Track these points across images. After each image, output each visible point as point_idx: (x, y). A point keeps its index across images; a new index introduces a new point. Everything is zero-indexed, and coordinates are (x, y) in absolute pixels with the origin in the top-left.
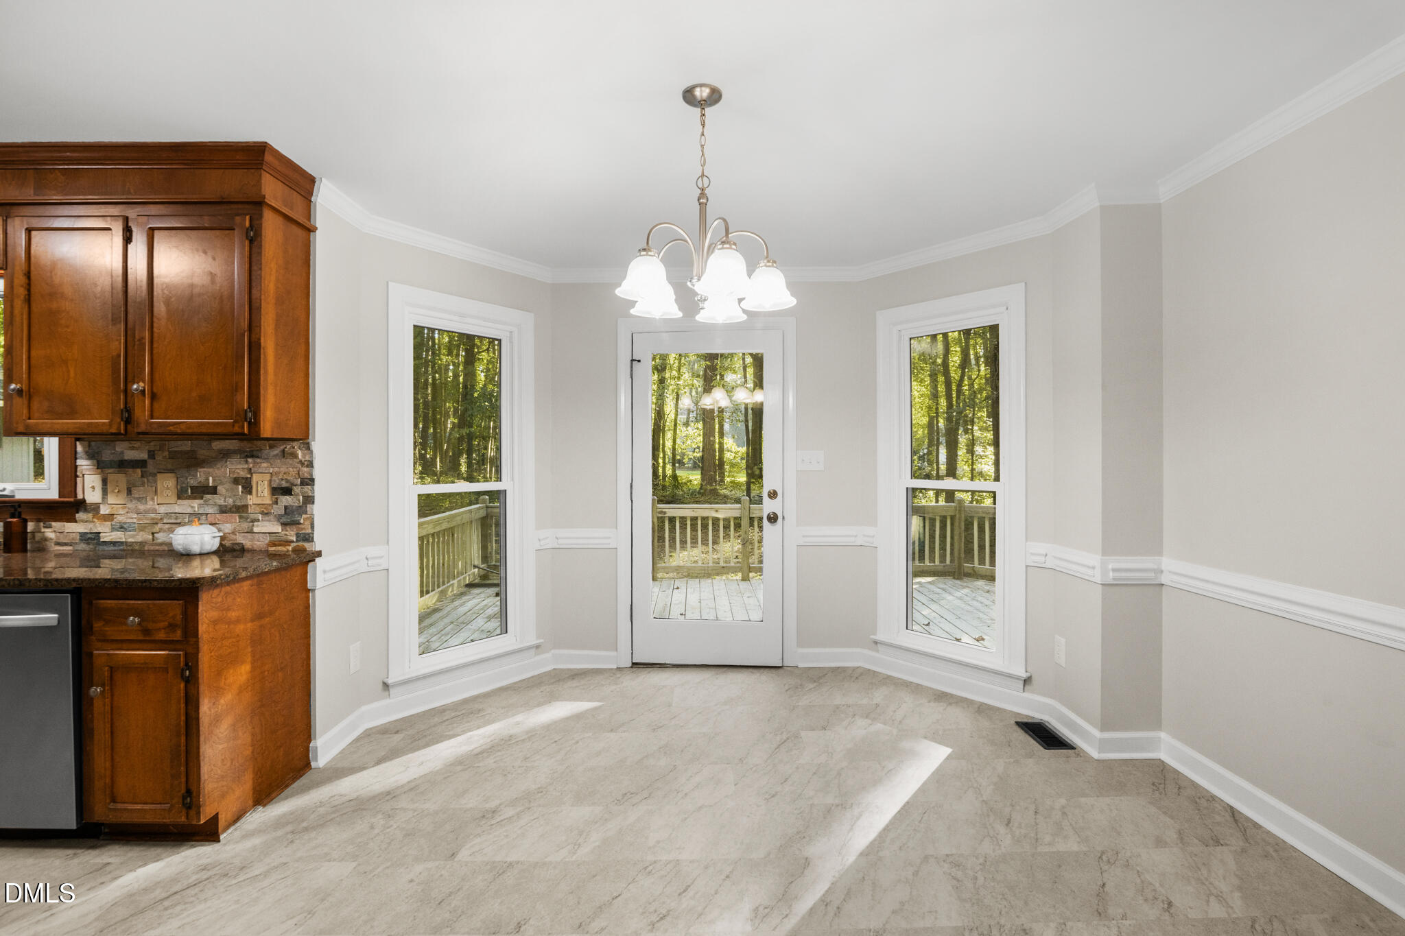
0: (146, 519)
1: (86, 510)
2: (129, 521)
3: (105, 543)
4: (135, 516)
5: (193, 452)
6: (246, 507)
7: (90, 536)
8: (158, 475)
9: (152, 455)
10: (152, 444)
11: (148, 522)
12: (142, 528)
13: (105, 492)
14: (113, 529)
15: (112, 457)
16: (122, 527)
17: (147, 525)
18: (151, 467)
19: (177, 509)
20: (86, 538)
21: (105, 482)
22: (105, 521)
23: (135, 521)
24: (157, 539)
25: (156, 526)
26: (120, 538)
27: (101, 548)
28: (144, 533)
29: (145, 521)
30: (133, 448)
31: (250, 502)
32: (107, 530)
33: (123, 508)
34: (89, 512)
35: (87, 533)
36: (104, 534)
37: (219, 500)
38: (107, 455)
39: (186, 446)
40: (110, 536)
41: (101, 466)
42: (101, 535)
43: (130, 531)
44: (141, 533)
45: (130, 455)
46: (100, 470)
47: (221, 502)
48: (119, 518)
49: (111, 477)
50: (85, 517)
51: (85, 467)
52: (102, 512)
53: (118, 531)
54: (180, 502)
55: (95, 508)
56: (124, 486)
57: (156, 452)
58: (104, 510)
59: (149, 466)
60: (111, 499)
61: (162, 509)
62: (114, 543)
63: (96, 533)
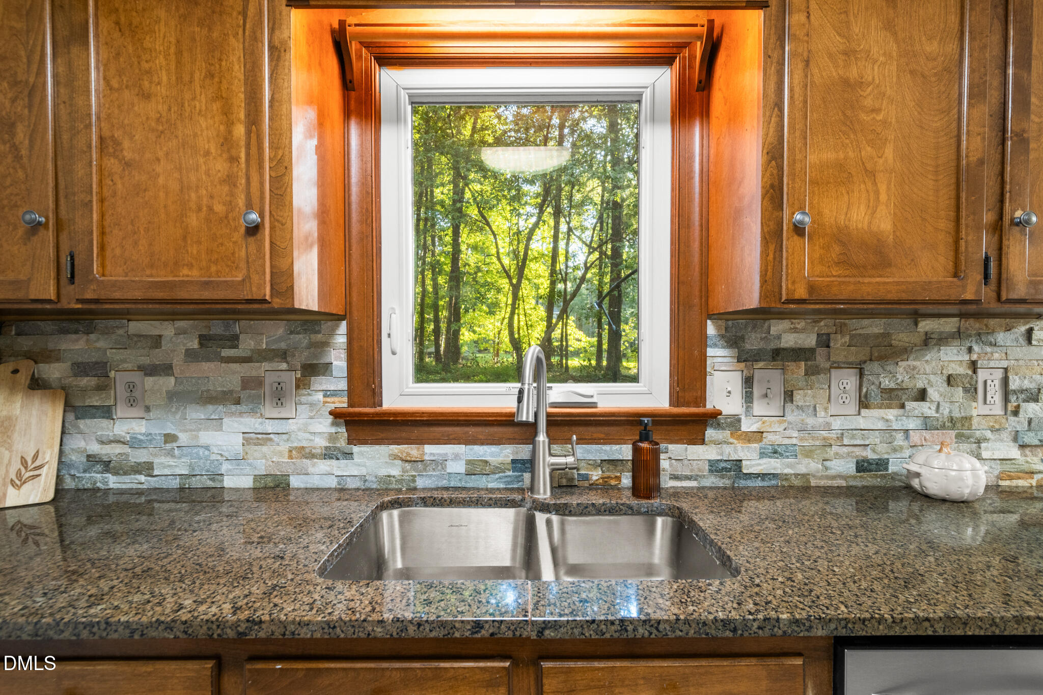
0: (813, 438)
1: (718, 426)
2: (786, 441)
3: (749, 476)
4: (795, 434)
5: (886, 335)
6: (968, 419)
7: (723, 465)
8: (833, 371)
9: (825, 342)
10: (822, 323)
11: (817, 443)
12: (808, 453)
13: (748, 398)
14: (762, 455)
15: (762, 345)
16: (775, 452)
17: (813, 448)
18: (820, 360)
19: (861, 423)
20: (715, 467)
21: (748, 382)
22: (749, 441)
23: (794, 441)
24: (831, 469)
25: (828, 450)
26: (774, 469)
27: (742, 483)
28: (810, 461)
29: (812, 442)
30: (795, 330)
31: (975, 413)
32: (755, 455)
33: (780, 423)
34: (724, 429)
35: (721, 460)
36: (748, 463)
37: (926, 409)
38: (753, 342)
39: (874, 327)
40: (760, 465)
41: (746, 358)
42: (743, 462)
43: (787, 457)
44: (806, 461)
45: (789, 340)
46: (742, 365)
47: (932, 413)
48: (769, 438)
49: (757, 375)
50: (721, 437)
51: (720, 360)
52: (744, 428)
53: (770, 457)
54: (864, 412)
55: (735, 423)
56: (778, 389)
57: (832, 336)
58: (747, 426)
59: (818, 358)
60: (759, 408)
61: (837, 424)
62: (763, 476)
63: (737, 460)
